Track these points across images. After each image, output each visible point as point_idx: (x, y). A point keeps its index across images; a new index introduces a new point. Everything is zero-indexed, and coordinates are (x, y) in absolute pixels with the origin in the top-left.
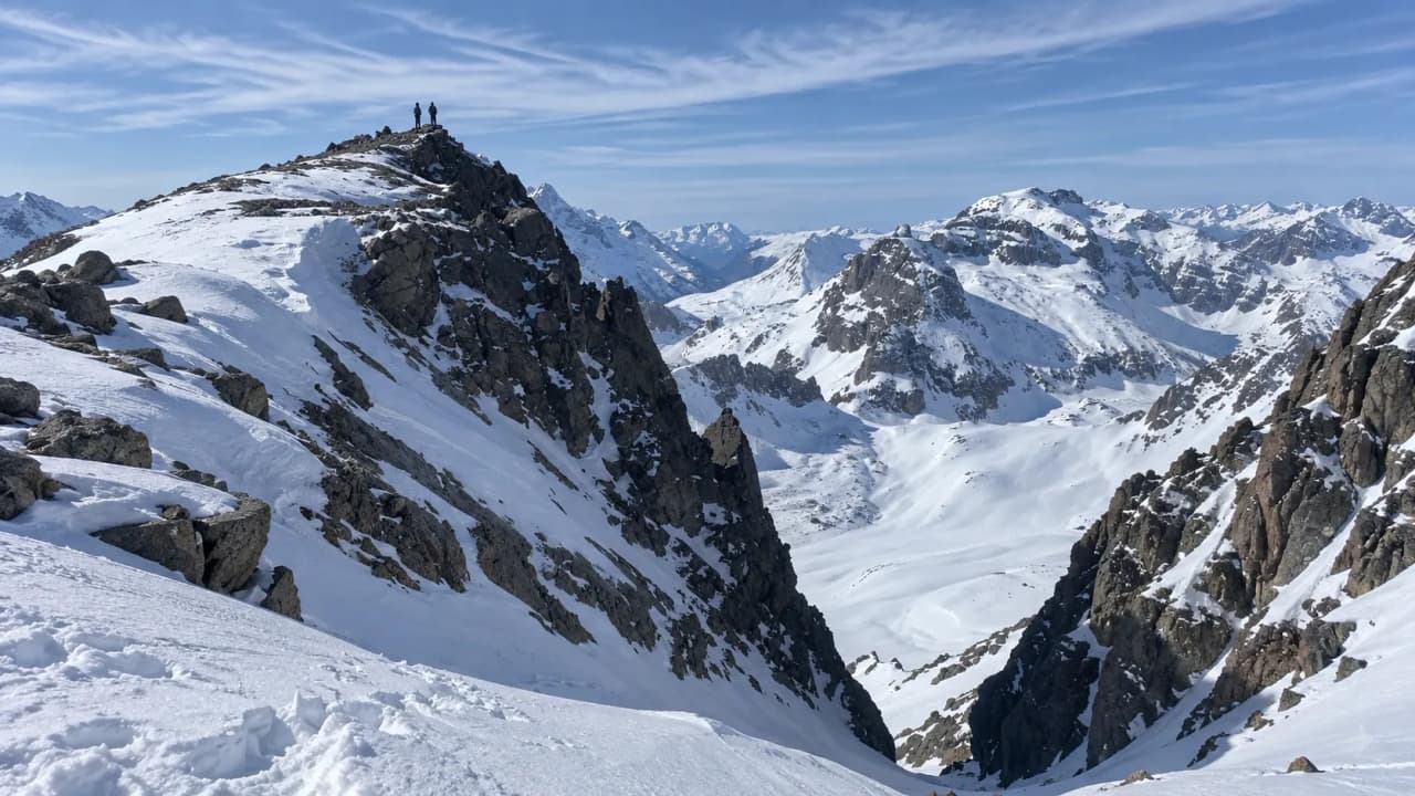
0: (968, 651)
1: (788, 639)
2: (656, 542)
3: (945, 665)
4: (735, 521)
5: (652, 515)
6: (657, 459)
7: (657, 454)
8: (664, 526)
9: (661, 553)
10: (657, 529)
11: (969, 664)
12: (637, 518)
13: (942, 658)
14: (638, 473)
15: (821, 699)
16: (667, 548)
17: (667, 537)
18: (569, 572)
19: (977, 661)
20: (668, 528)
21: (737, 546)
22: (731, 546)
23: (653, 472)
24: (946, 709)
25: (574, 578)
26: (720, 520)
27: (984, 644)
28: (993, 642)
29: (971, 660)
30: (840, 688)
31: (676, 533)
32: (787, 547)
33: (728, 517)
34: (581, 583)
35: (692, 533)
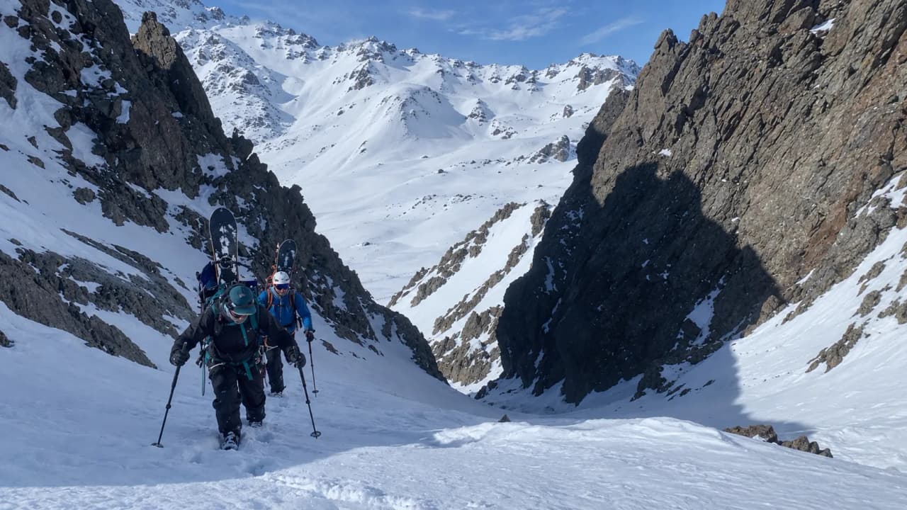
0: (445, 259)
1: (337, 290)
2: (151, 215)
3: (425, 280)
4: (236, 167)
5: (137, 177)
6: (122, 96)
7: (122, 90)
8: (155, 191)
9: (162, 227)
10: (148, 196)
11: (450, 274)
12: (118, 187)
13: (419, 276)
14: (100, 122)
15: (382, 344)
16: (167, 218)
17: (164, 205)
18: (71, 278)
19: (457, 269)
20: (162, 193)
21: (247, 198)
22: (240, 201)
23: (124, 118)
24: (434, 333)
25: (80, 284)
26: (221, 171)
27: (462, 247)
28: (472, 243)
29: (451, 269)
30: (394, 327)
31: (174, 198)
32: (296, 189)
33: (228, 163)
34: (92, 287)
35: (193, 193)
